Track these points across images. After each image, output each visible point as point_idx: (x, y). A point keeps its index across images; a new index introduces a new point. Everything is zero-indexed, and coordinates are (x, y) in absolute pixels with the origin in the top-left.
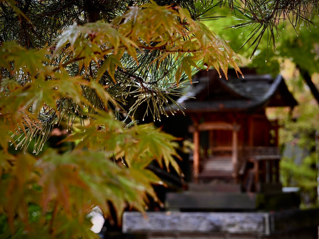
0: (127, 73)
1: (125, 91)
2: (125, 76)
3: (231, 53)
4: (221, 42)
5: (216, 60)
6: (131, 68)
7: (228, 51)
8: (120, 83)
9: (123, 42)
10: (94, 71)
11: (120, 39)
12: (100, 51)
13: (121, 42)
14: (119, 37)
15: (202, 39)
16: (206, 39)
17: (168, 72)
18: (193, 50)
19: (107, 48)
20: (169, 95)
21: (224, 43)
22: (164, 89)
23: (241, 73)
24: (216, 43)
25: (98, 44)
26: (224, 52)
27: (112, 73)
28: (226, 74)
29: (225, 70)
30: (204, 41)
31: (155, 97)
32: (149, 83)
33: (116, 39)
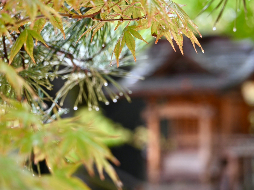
0: (52, 47)
1: (50, 71)
2: (50, 51)
3: (186, 20)
4: (172, 7)
5: (167, 30)
6: (57, 42)
7: (181, 19)
8: (44, 61)
9: (41, 10)
10: (9, 45)
11: (38, 7)
12: (13, 22)
13: (39, 11)
14: (37, 4)
15: (146, 4)
16: (151, 4)
17: (106, 45)
18: (137, 17)
19: (22, 18)
20: (110, 76)
21: (177, 8)
22: (102, 67)
23: (200, 46)
24: (166, 9)
25: (10, 13)
26: (177, 20)
27: (30, 51)
28: (181, 48)
29: (180, 42)
30: (149, 7)
31: (91, 78)
32: (82, 60)
33: (32, 7)
